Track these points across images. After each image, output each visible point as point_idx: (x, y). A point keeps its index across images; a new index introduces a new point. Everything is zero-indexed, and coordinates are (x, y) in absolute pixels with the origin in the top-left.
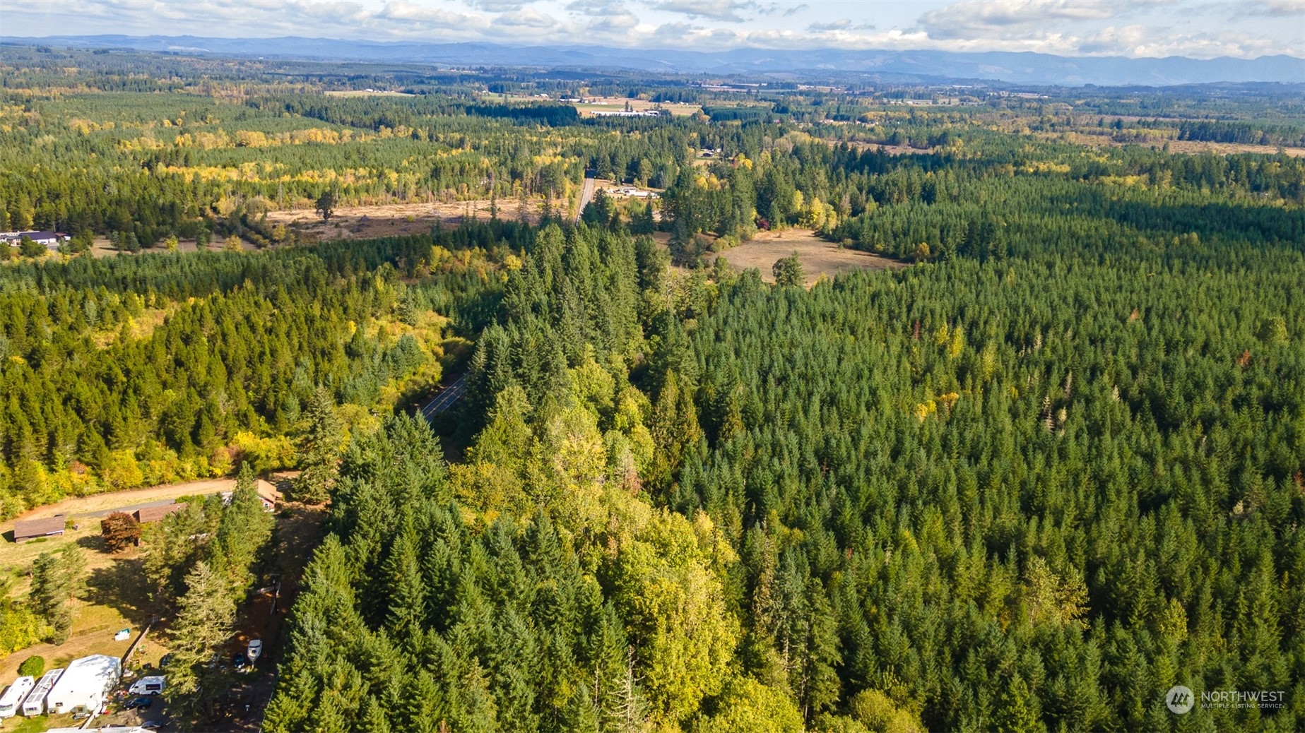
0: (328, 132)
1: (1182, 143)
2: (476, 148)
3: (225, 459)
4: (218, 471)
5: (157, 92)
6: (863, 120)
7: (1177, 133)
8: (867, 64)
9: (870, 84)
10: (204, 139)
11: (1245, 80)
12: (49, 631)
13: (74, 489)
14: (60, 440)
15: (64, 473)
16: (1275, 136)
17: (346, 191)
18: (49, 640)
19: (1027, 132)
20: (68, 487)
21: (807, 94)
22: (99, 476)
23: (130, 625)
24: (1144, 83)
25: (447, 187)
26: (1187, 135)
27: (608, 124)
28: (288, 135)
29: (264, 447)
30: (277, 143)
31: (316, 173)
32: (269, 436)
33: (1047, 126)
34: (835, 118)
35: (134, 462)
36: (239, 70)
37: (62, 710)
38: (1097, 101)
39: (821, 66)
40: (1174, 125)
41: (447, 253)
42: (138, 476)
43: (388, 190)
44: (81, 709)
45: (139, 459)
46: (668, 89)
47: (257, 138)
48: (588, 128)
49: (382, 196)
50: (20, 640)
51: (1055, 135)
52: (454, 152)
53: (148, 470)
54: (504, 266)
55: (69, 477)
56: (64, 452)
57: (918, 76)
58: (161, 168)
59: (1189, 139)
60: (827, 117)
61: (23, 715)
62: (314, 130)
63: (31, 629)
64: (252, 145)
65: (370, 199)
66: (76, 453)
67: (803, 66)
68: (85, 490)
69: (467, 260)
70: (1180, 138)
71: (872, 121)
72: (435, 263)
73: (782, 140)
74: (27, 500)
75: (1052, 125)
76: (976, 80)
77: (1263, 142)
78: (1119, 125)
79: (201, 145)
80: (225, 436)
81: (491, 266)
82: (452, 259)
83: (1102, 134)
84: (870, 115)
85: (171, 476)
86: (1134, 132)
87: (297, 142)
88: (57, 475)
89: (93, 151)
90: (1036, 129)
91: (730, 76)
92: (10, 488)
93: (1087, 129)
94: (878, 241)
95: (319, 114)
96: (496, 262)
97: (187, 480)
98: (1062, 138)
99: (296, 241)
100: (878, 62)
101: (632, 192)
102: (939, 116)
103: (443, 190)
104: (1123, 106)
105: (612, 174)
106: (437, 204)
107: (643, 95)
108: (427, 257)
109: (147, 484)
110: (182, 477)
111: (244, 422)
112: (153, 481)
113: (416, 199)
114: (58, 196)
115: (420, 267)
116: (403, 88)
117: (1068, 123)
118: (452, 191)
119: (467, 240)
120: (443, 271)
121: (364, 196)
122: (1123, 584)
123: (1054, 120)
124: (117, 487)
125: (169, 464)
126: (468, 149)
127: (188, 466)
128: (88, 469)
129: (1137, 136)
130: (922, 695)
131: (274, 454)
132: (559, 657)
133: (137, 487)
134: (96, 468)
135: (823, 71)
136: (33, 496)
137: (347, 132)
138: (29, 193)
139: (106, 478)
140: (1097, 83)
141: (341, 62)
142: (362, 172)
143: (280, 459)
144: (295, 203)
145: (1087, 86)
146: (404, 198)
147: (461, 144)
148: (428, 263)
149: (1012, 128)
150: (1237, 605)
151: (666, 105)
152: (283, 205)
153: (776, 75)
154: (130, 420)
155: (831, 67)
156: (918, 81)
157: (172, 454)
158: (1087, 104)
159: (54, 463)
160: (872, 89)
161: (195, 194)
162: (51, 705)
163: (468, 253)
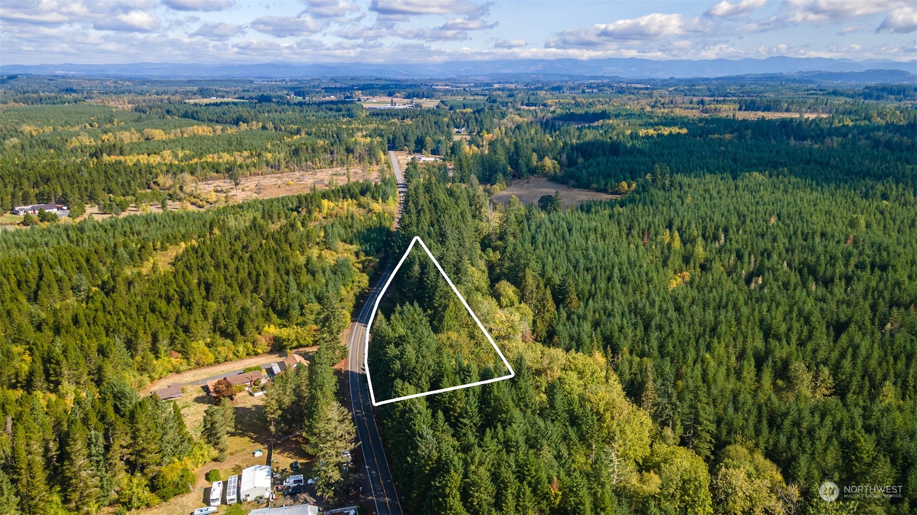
0: (205, 128)
1: (742, 112)
2: (308, 134)
3: (263, 344)
4: (260, 351)
5: (67, 104)
6: (545, 105)
7: (737, 106)
8: (533, 69)
9: (539, 82)
10: (122, 136)
11: (762, 73)
12: (215, 453)
13: (174, 369)
14: (160, 337)
15: (166, 359)
16: (795, 106)
17: (241, 166)
18: (215, 460)
19: (648, 109)
20: (170, 367)
21: (503, 90)
22: (188, 359)
23: (261, 447)
24: (704, 76)
25: (306, 161)
26: (744, 108)
27: (387, 114)
28: (178, 130)
29: (285, 334)
30: (172, 136)
31: (216, 156)
32: (285, 326)
33: (659, 104)
34: (527, 105)
35: (206, 349)
36: (115, 87)
37: (249, 499)
38: (681, 88)
39: (504, 71)
40: (735, 102)
41: (332, 205)
42: (211, 357)
43: (267, 165)
44: (261, 498)
45: (209, 347)
46: (414, 90)
47: (158, 134)
48: (375, 118)
49: (265, 169)
50: (200, 461)
51: (666, 111)
52: (295, 137)
53: (217, 353)
54: (370, 211)
55: (169, 361)
56: (163, 345)
57: (567, 75)
58: (106, 158)
59: (745, 110)
60: (522, 104)
61: (226, 504)
62: (196, 127)
63: (206, 453)
64: (156, 139)
65: (257, 171)
66: (171, 345)
67: (492, 71)
68: (182, 368)
69: (346, 207)
70: (740, 109)
71: (551, 106)
72: (325, 211)
73: (505, 121)
74: (150, 377)
75: (663, 104)
76: (603, 77)
77: (788, 110)
78: (702, 102)
79: (122, 140)
80: (257, 329)
81: (362, 211)
82: (336, 208)
83: (692, 108)
84: (549, 102)
85: (231, 356)
86: (713, 106)
87: (186, 135)
88: (161, 360)
89: (50, 147)
90: (653, 107)
91: (448, 80)
92: (138, 370)
93: (683, 105)
94: (593, 182)
95: (192, 115)
96: (364, 208)
97: (241, 358)
98: (671, 112)
99: (226, 202)
100: (539, 67)
101: (423, 159)
102: (591, 100)
103: (304, 163)
104: (698, 90)
105: (406, 147)
106: (302, 172)
107: (398, 94)
108: (319, 206)
109: (217, 362)
110: (237, 356)
111: (267, 318)
112: (221, 360)
113: (286, 170)
114: (48, 180)
115: (316, 214)
116: (236, 96)
117: (672, 103)
118: (309, 163)
119: (341, 195)
120: (331, 215)
121: (253, 170)
122: (842, 375)
123: (662, 101)
124: (199, 365)
125: (229, 348)
126: (303, 135)
127: (241, 349)
128: (180, 355)
129: (715, 109)
130: (762, 445)
131: (293, 337)
132: (571, 440)
133: (211, 365)
134: (185, 354)
135: (506, 74)
136: (153, 374)
137: (219, 127)
138: (28, 179)
139: (192, 360)
140: (677, 77)
141: (186, 80)
142: (246, 154)
143: (297, 340)
144: (208, 176)
145: (671, 78)
146: (279, 169)
147: (298, 132)
148: (320, 211)
149: (639, 107)
150: (908, 381)
151: (416, 100)
152: (201, 178)
153: (477, 78)
154: (199, 322)
155: (510, 71)
156: (567, 79)
157: (229, 342)
158: (675, 90)
159: (158, 353)
160: (540, 85)
161: (141, 174)
162: (242, 497)
163: (346, 204)
